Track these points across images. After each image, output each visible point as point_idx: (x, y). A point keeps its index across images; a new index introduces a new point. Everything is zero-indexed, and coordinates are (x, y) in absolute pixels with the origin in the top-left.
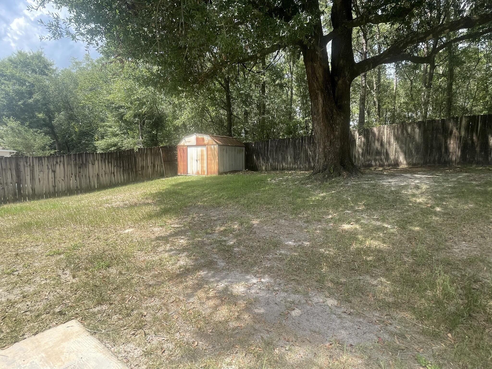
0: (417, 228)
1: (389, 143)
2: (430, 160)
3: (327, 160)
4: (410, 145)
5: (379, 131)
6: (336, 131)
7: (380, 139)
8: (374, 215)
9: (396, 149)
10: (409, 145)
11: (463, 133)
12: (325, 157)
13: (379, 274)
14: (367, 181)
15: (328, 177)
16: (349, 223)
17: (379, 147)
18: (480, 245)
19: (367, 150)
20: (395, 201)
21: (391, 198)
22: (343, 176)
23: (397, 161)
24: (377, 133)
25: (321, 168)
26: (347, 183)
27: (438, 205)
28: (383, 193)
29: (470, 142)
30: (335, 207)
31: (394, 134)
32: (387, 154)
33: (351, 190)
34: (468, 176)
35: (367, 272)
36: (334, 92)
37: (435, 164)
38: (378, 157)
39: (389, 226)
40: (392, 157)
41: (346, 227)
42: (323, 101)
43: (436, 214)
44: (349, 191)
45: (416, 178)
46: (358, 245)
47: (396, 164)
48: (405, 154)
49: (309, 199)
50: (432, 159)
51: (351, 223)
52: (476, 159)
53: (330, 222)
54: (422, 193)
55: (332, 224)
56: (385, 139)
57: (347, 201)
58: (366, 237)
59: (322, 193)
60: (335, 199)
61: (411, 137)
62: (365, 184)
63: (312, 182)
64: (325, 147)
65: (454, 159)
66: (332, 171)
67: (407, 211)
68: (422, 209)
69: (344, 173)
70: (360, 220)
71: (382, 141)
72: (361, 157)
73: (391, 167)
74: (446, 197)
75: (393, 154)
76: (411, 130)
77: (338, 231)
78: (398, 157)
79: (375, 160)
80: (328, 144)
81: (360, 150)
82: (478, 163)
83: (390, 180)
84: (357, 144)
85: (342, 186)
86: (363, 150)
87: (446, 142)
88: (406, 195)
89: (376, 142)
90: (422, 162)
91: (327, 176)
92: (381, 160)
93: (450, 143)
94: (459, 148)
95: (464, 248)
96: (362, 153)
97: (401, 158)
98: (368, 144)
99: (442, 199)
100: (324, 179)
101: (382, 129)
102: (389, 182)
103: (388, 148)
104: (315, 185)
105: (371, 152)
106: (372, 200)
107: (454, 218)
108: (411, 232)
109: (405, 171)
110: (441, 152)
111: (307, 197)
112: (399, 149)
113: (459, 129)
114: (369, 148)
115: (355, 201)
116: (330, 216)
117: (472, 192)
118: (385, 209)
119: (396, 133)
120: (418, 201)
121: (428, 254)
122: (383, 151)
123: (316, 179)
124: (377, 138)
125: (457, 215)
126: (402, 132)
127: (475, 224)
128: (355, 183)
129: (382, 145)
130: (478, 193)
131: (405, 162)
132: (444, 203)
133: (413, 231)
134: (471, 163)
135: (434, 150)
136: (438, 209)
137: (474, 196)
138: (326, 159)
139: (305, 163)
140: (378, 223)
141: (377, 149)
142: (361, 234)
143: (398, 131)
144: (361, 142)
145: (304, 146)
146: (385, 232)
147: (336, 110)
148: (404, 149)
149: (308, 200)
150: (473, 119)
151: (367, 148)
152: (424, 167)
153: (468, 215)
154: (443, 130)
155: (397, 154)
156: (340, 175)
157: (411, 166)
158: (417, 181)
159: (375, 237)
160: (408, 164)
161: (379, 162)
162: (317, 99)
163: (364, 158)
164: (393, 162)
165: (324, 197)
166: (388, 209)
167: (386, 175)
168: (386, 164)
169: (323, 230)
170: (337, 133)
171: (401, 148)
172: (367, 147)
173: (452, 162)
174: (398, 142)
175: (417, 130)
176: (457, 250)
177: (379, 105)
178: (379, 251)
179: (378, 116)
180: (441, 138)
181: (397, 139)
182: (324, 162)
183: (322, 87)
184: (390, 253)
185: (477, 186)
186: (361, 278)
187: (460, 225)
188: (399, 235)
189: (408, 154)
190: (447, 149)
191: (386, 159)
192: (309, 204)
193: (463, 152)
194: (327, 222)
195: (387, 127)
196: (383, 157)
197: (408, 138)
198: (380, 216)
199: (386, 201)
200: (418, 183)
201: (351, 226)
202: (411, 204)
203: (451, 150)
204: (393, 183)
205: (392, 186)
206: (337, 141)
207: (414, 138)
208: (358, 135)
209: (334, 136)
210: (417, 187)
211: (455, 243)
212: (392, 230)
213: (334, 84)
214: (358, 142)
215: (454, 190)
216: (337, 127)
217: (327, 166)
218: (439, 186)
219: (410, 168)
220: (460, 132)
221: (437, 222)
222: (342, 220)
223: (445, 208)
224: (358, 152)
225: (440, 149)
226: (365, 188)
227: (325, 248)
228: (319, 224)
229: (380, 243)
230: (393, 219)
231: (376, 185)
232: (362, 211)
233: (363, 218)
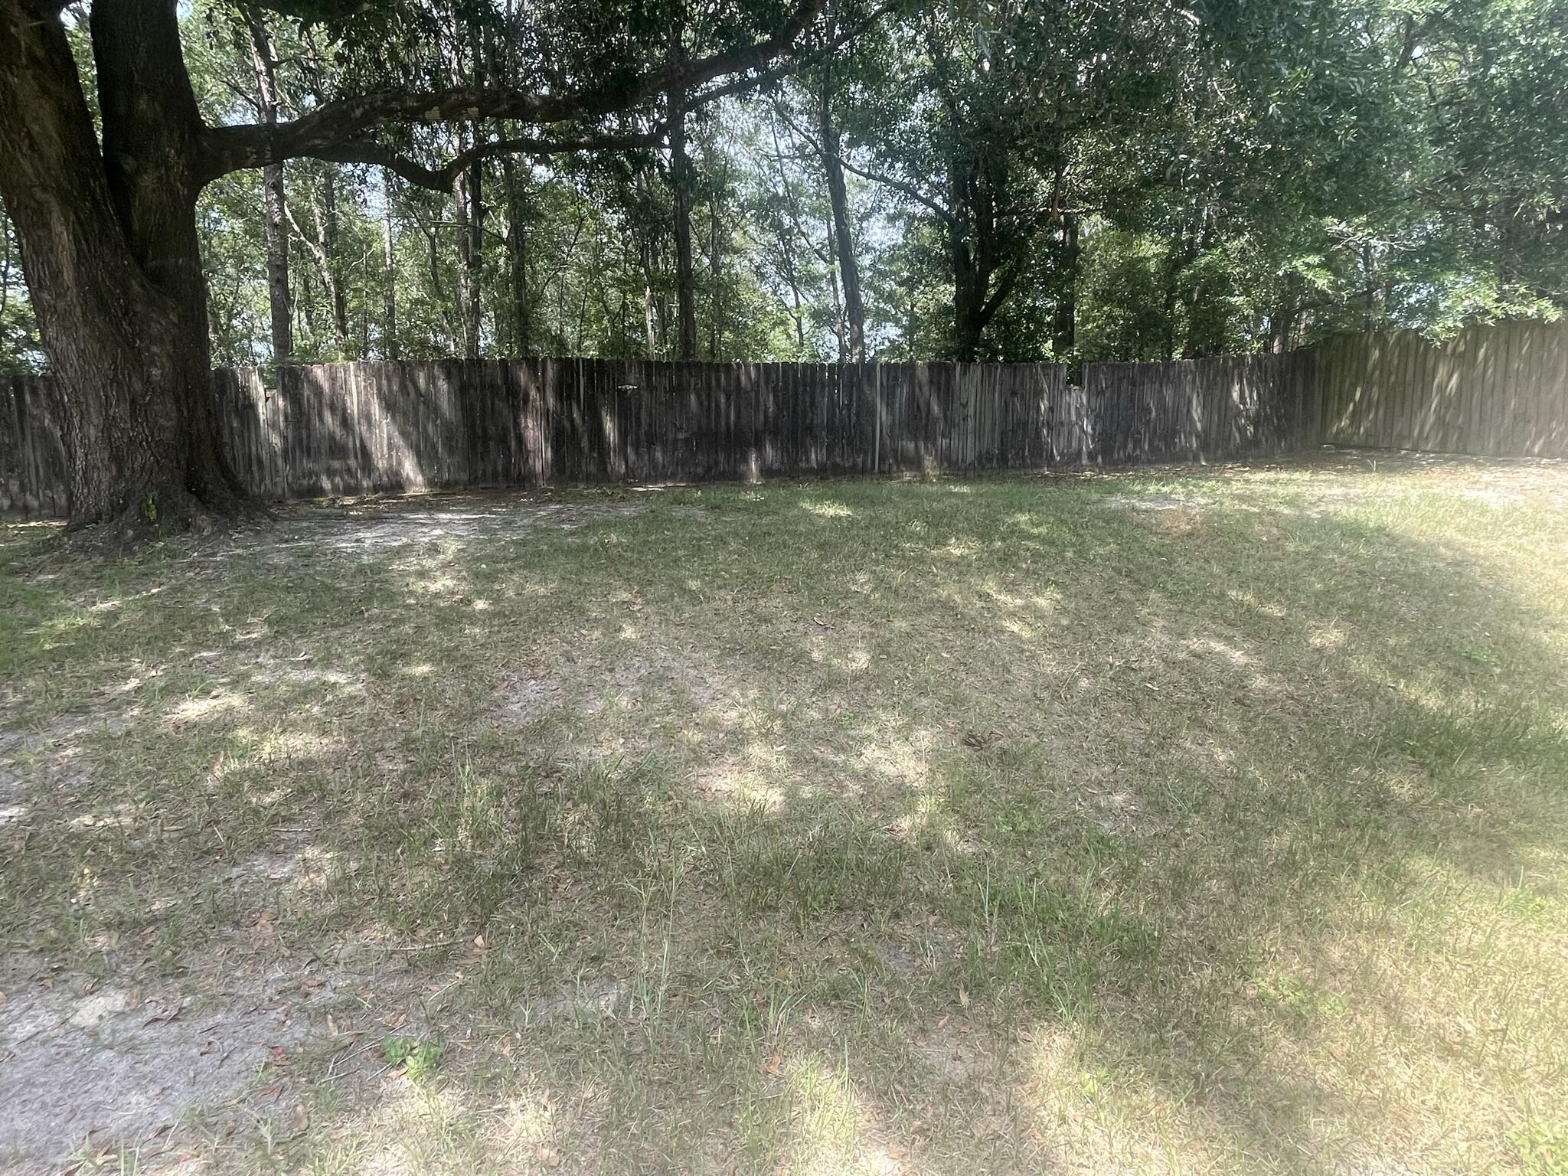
0: (423, 669)
1: (368, 417)
2: (484, 471)
3: (127, 473)
4: (430, 428)
5: (333, 379)
6: (152, 363)
7: (339, 405)
8: (296, 652)
9: (390, 438)
10: (425, 429)
11: (551, 401)
12: (117, 459)
13: (300, 837)
14: (286, 541)
15: (136, 538)
16: (206, 693)
17: (338, 432)
18: (565, 680)
19: (301, 441)
20: (368, 597)
21: (359, 586)
22: (200, 530)
23: (397, 474)
24: (326, 386)
25: (104, 503)
26: (214, 554)
27: (479, 594)
28: (335, 575)
29: (567, 425)
30: (155, 645)
31: (379, 390)
32: (365, 454)
33: (227, 577)
34: (559, 512)
35: (261, 846)
36: (124, 217)
37: (497, 481)
38: (336, 464)
39: (342, 679)
40: (381, 464)
41: (192, 709)
42: (77, 241)
43: (473, 619)
44: (218, 579)
45: (438, 524)
46: (234, 765)
47: (395, 485)
48: (419, 455)
49: (40, 631)
50: (490, 469)
51: (214, 693)
52: (584, 468)
53: (129, 703)
54: (446, 566)
55: (136, 712)
56: (353, 405)
57: (207, 616)
58: (264, 729)
59: (106, 598)
60: (158, 618)
61: (428, 402)
62: (279, 551)
63: (63, 560)
64: (109, 425)
65: (539, 468)
66: (153, 515)
67: (400, 621)
68: (440, 609)
69: (203, 520)
70: (249, 677)
71: (345, 409)
72: (280, 462)
73: (381, 493)
74: (502, 571)
75: (383, 456)
76: (427, 383)
77: (159, 731)
78: (399, 463)
79: (331, 473)
80: (120, 411)
81: (276, 440)
82: (588, 479)
83: (361, 535)
84: (262, 417)
85: (191, 565)
86: (285, 438)
87: (517, 424)
88: (403, 574)
89: (328, 417)
90: (464, 477)
91: (130, 533)
92: (349, 470)
93: (527, 427)
94: (546, 441)
95: (531, 697)
96: (285, 451)
97: (409, 468)
98: (299, 416)
99: (490, 577)
100: (121, 546)
101: (341, 374)
102: (357, 541)
103: (366, 434)
104: (76, 573)
105: (314, 445)
106: (293, 604)
107: (514, 623)
108: (405, 683)
109: (418, 504)
110: (509, 448)
111: (32, 624)
112: (398, 440)
113: (542, 389)
114: (304, 435)
115: (235, 615)
116: (133, 683)
117: (557, 550)
118: (335, 626)
119: (385, 388)
120: (433, 588)
121: (444, 737)
122: (351, 445)
123: (82, 549)
124: (326, 400)
125: (521, 615)
126: (403, 387)
127: (558, 629)
128: (239, 551)
129: (346, 422)
130: (570, 552)
131: (420, 479)
132: (497, 587)
133: (412, 678)
134: (574, 478)
135: (492, 444)
136: (480, 605)
137: (562, 559)
138: (120, 471)
139: (49, 486)
140: (310, 675)
141: (332, 437)
142: (247, 721)
143: (390, 385)
144: (276, 411)
145: (34, 417)
146: (329, 698)
147: (143, 286)
148: (414, 438)
149: (31, 638)
150: (568, 367)
151: (300, 434)
152: (471, 492)
153: (543, 611)
154: (507, 389)
155: (394, 453)
156: (187, 527)
157: (437, 491)
158: (438, 532)
159: (293, 724)
160: (430, 483)
161: (342, 479)
162: (46, 226)
163: (293, 467)
164: (385, 479)
165: (112, 615)
166: (346, 624)
167: (357, 519)
168: (365, 484)
169: (92, 741)
170: (156, 372)
171: (404, 434)
172: (297, 428)
173: (535, 476)
174: (393, 417)
175: (443, 385)
176: (516, 707)
177: (338, 297)
178: (305, 764)
179: (339, 333)
180: (505, 411)
181: (389, 406)
182: (116, 480)
183: (65, 184)
184: (338, 761)
185: (572, 533)
186: (236, 871)
187: (526, 639)
188: (369, 701)
189: (424, 456)
190: (521, 440)
191: (363, 470)
192: (34, 650)
193: (556, 451)
194: (118, 708)
195: (358, 367)
196: (352, 463)
197: (421, 407)
198: (318, 650)
199: (341, 600)
200: (439, 537)
201: (215, 702)
202: (412, 601)
203: (530, 446)
204: (367, 544)
205: (364, 552)
206: (163, 403)
207: (436, 408)
208: (261, 389)
209: (147, 381)
210: (434, 550)
211: (513, 688)
212: (348, 689)
213: (120, 186)
214: (263, 411)
215: (522, 550)
216: (155, 349)
217: (128, 494)
218: (490, 541)
219: (435, 495)
220: (544, 399)
221: (474, 640)
222: (174, 690)
223: (497, 598)
224: (270, 444)
225: (504, 440)
226: (276, 567)
227: (95, 811)
228: (81, 723)
229: (308, 737)
230: (357, 653)
231: (313, 552)
232: (258, 644)
233: (260, 666)
